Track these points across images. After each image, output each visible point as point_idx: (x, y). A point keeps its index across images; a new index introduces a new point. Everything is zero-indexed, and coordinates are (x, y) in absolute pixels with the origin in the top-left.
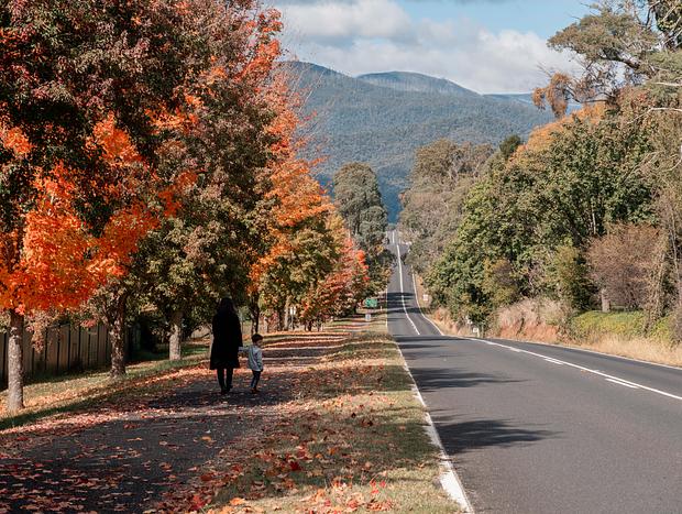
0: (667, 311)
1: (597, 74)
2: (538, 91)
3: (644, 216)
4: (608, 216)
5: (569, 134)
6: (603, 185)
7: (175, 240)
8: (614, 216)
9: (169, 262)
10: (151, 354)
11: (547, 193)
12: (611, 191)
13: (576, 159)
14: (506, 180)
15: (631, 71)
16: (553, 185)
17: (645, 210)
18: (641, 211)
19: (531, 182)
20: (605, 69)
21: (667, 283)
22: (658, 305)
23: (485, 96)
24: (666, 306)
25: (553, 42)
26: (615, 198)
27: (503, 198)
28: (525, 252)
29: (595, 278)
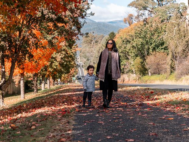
0: (172, 74)
1: (140, 14)
2: (125, 19)
3: (160, 50)
4: (151, 50)
5: (139, 29)
6: (149, 42)
7: (54, 57)
8: (152, 50)
9: (52, 62)
10: (28, 91)
11: (134, 45)
12: (151, 44)
13: (142, 36)
14: (123, 42)
15: (150, 13)
16: (136, 42)
17: (161, 48)
18: (159, 49)
19: (130, 42)
20: (143, 12)
21: (171, 66)
22: (169, 72)
23: (98, 22)
24: (171, 72)
25: (129, 5)
26: (153, 45)
27: (123, 46)
28: (123, 62)
29: (147, 67)
